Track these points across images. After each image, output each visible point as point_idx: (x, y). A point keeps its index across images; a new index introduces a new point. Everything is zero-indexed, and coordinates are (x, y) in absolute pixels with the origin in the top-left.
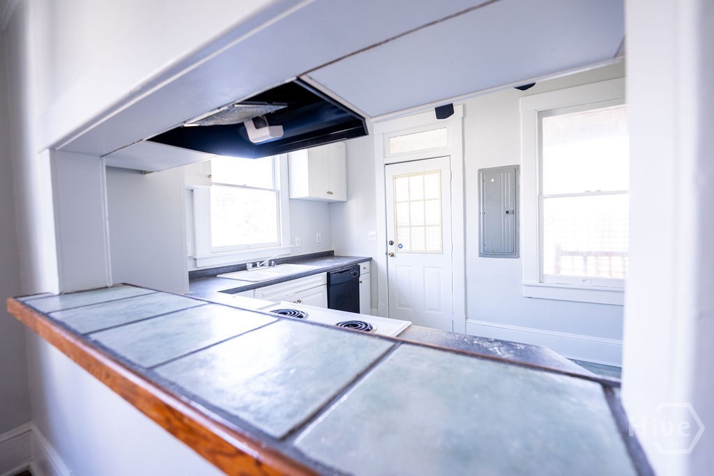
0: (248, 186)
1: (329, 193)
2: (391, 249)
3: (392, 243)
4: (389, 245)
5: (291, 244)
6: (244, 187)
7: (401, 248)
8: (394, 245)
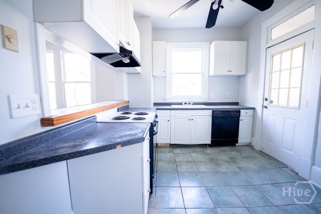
0: (188, 72)
1: (229, 71)
2: (266, 103)
3: (266, 100)
4: (265, 101)
5: (208, 97)
6: (187, 73)
7: (272, 103)
8: (267, 101)
